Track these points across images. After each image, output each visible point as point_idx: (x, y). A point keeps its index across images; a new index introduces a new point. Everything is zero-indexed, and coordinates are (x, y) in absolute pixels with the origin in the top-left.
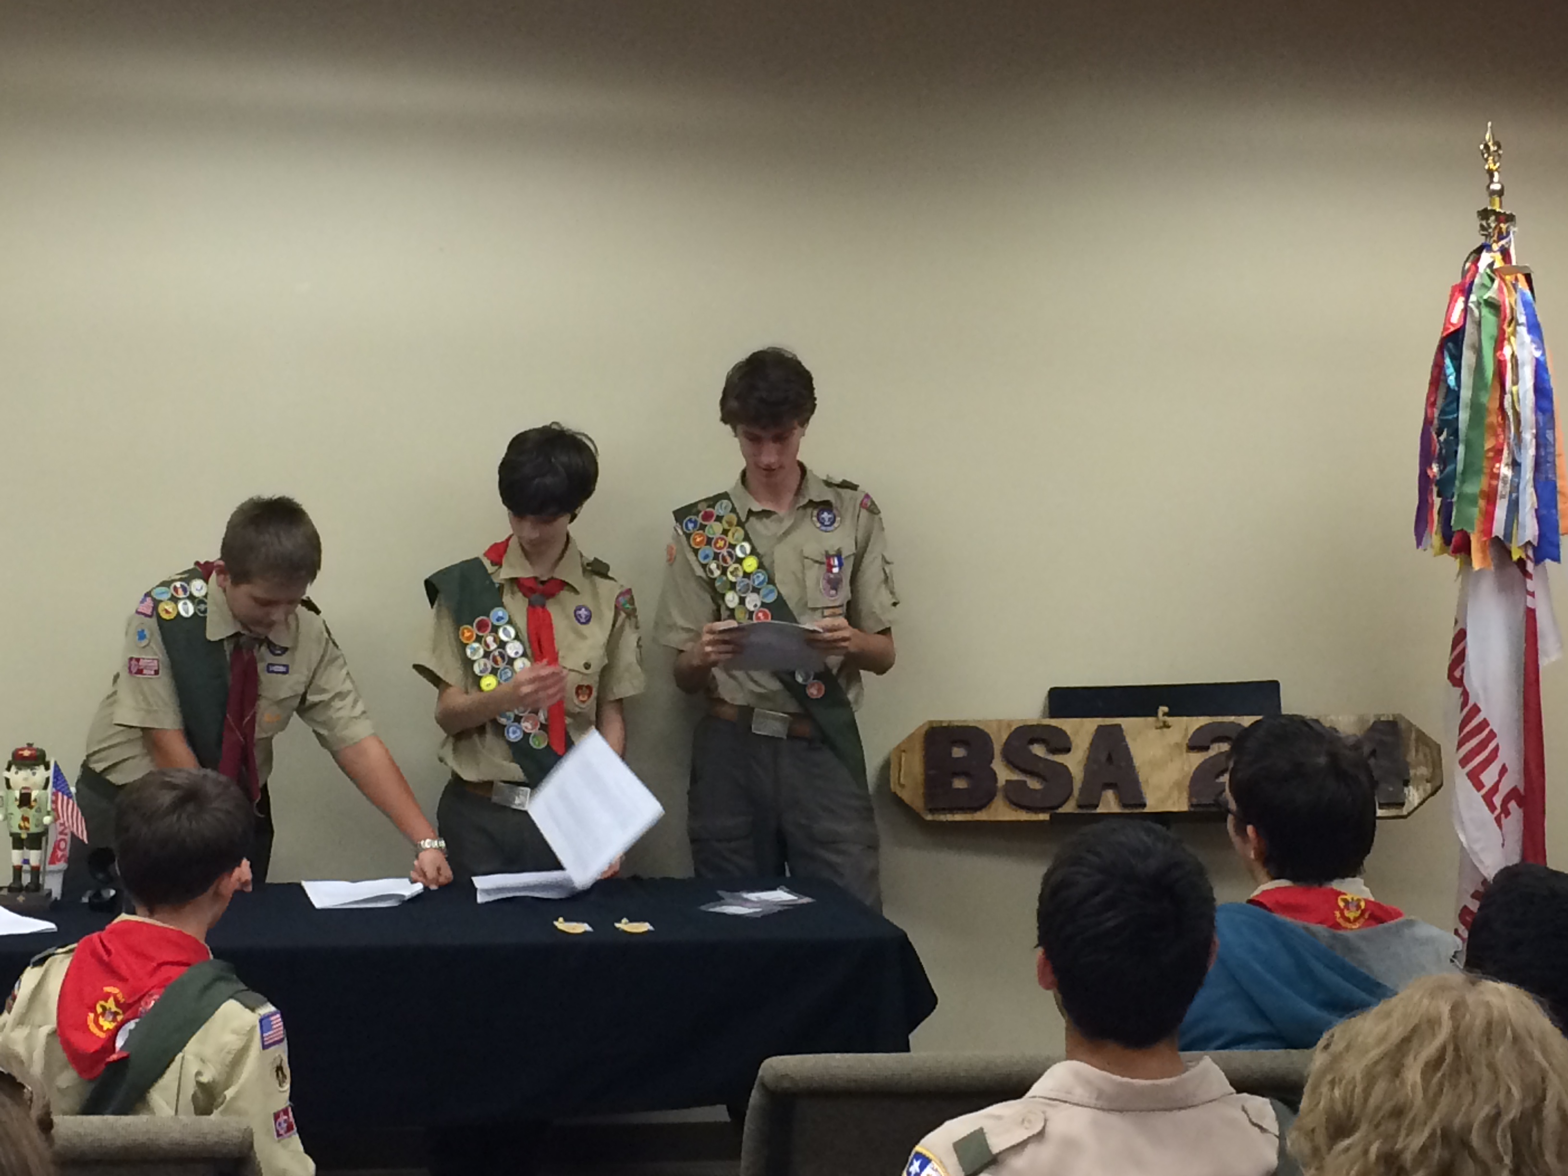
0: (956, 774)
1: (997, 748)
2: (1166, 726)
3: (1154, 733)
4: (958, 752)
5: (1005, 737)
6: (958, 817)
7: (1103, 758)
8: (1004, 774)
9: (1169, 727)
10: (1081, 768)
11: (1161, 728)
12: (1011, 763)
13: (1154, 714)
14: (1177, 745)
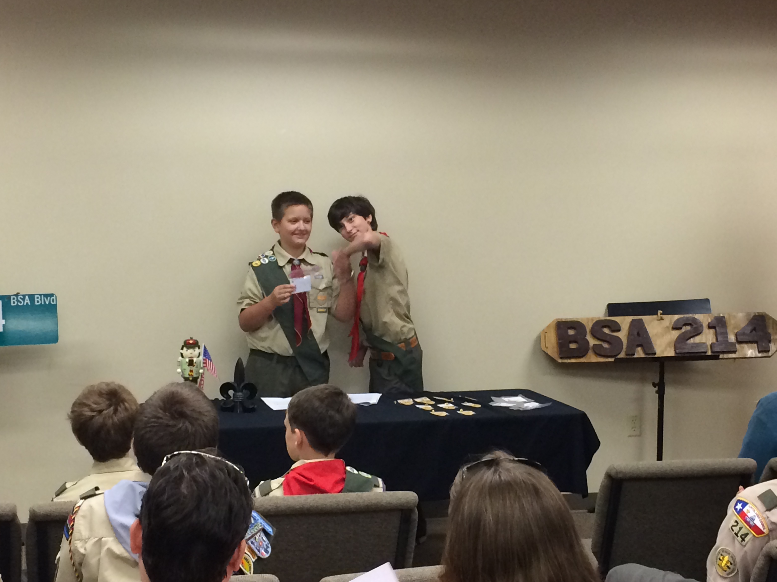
0: (571, 342)
1: (588, 330)
2: (662, 319)
3: (657, 322)
4: (571, 332)
5: (591, 325)
6: (573, 361)
7: (636, 333)
8: (592, 342)
9: (663, 319)
10: (626, 337)
11: (659, 320)
12: (594, 336)
13: (657, 314)
14: (668, 327)
